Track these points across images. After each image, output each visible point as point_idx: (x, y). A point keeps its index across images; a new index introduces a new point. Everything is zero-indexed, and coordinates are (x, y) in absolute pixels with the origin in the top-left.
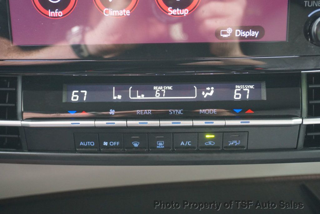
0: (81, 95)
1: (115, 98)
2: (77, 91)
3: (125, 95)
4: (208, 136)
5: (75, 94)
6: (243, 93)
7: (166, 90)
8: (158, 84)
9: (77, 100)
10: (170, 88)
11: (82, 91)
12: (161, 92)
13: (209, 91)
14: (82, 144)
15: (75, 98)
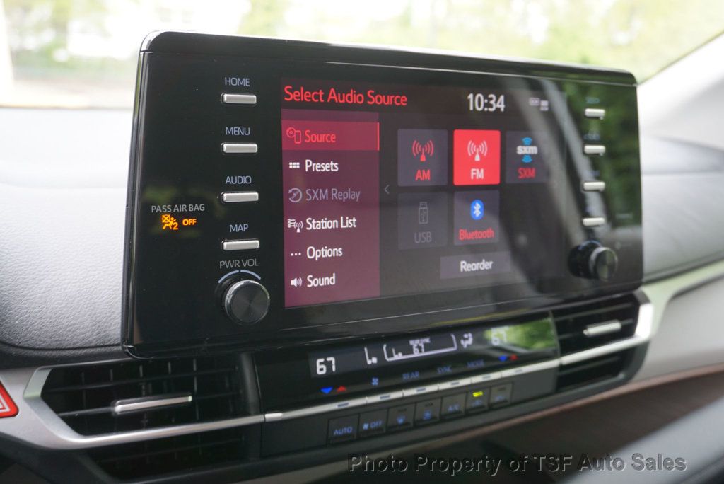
0: (328, 364)
1: (369, 362)
2: (322, 360)
3: (381, 357)
4: (476, 395)
5: (321, 363)
7: (425, 344)
8: (415, 339)
9: (324, 372)
10: (427, 340)
11: (329, 359)
12: (419, 347)
13: (467, 339)
14: (337, 432)
15: (321, 370)
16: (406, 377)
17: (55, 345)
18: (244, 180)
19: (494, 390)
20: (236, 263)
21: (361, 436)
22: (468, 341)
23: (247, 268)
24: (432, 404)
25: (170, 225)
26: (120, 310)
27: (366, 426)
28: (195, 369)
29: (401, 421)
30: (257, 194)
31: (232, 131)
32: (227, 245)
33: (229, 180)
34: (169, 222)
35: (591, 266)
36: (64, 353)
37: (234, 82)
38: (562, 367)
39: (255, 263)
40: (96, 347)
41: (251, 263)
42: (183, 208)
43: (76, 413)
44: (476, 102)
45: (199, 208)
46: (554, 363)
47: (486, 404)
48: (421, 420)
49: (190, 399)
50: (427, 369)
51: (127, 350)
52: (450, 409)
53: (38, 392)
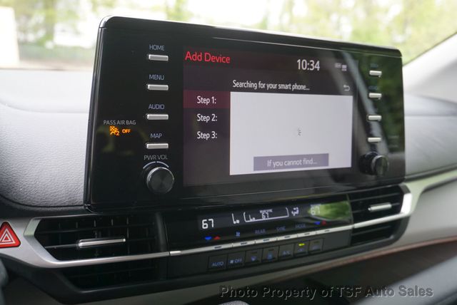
0: (209, 223)
1: (235, 223)
2: (206, 220)
3: (242, 220)
4: (300, 245)
5: (205, 222)
7: (269, 213)
8: (263, 209)
9: (207, 227)
10: (271, 211)
11: (210, 220)
12: (265, 215)
13: (295, 211)
14: (214, 265)
15: (205, 226)
16: (257, 232)
17: (44, 204)
18: (160, 107)
19: (312, 242)
20: (154, 157)
21: (229, 268)
22: (296, 212)
23: (161, 160)
24: (272, 250)
25: (114, 132)
26: (83, 185)
27: (232, 262)
28: (128, 223)
29: (253, 259)
30: (167, 115)
31: (154, 77)
32: (149, 146)
33: (151, 107)
34: (114, 130)
35: (373, 166)
36: (49, 209)
37: (155, 47)
38: (354, 230)
39: (165, 157)
40: (68, 206)
41: (163, 157)
42: (123, 122)
43: (55, 247)
44: (302, 64)
46: (349, 227)
47: (307, 251)
48: (266, 260)
49: (124, 240)
50: (270, 228)
51: (87, 208)
52: (284, 253)
53: (32, 233)
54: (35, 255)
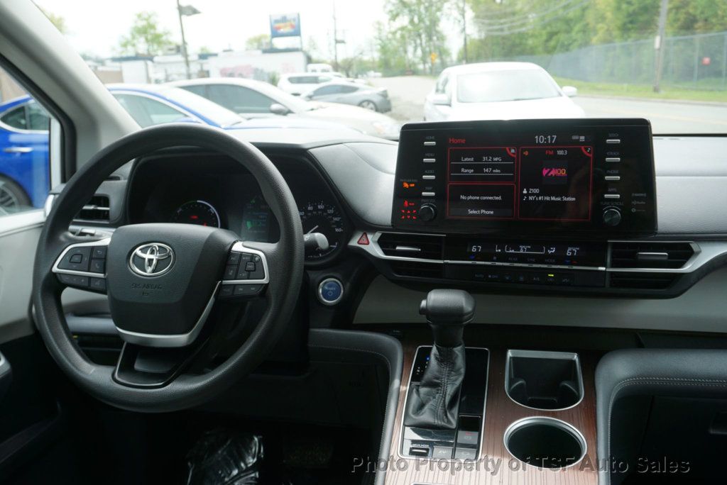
0: (478, 249)
1: (497, 251)
3: (503, 250)
4: (550, 275)
5: (475, 247)
6: (573, 252)
7: (528, 249)
8: (523, 245)
9: (475, 251)
10: (529, 247)
11: (478, 247)
12: (524, 250)
13: (552, 250)
16: (509, 259)
18: (431, 172)
20: (427, 200)
27: (490, 276)
29: (507, 278)
30: (435, 176)
31: (427, 155)
32: (424, 194)
33: (426, 172)
34: (406, 185)
37: (428, 138)
39: (434, 201)
41: (432, 201)
42: (411, 180)
44: (540, 139)
45: (416, 181)
49: (420, 250)
50: (522, 258)
52: (535, 279)
53: (377, 239)
54: (375, 250)
